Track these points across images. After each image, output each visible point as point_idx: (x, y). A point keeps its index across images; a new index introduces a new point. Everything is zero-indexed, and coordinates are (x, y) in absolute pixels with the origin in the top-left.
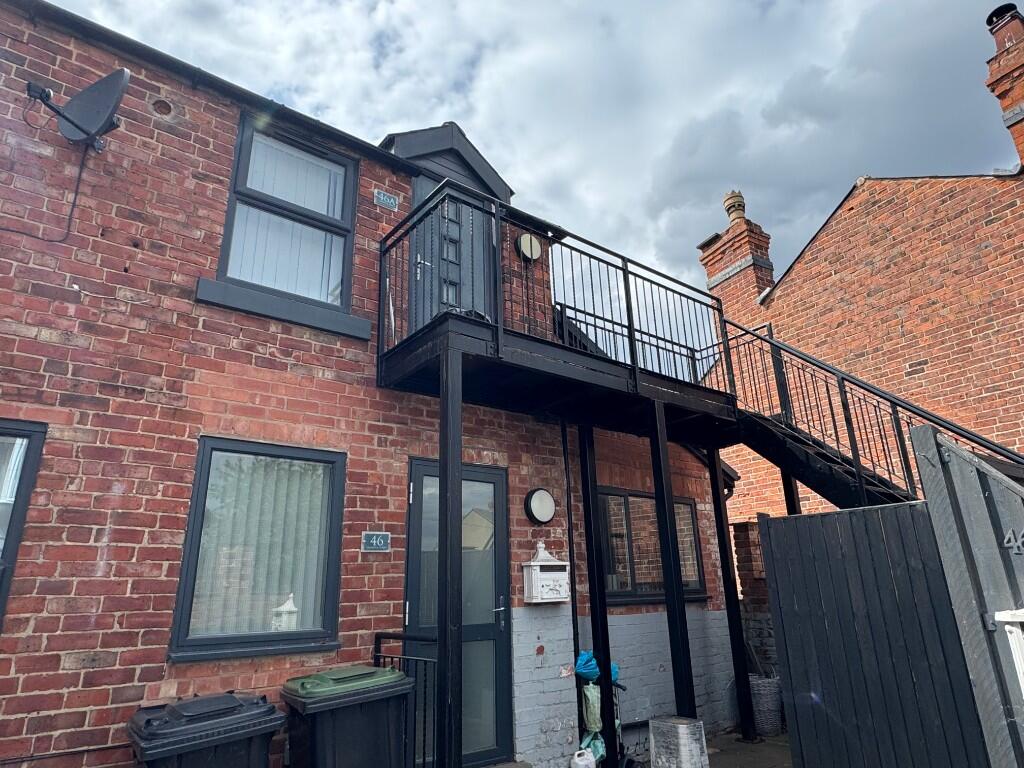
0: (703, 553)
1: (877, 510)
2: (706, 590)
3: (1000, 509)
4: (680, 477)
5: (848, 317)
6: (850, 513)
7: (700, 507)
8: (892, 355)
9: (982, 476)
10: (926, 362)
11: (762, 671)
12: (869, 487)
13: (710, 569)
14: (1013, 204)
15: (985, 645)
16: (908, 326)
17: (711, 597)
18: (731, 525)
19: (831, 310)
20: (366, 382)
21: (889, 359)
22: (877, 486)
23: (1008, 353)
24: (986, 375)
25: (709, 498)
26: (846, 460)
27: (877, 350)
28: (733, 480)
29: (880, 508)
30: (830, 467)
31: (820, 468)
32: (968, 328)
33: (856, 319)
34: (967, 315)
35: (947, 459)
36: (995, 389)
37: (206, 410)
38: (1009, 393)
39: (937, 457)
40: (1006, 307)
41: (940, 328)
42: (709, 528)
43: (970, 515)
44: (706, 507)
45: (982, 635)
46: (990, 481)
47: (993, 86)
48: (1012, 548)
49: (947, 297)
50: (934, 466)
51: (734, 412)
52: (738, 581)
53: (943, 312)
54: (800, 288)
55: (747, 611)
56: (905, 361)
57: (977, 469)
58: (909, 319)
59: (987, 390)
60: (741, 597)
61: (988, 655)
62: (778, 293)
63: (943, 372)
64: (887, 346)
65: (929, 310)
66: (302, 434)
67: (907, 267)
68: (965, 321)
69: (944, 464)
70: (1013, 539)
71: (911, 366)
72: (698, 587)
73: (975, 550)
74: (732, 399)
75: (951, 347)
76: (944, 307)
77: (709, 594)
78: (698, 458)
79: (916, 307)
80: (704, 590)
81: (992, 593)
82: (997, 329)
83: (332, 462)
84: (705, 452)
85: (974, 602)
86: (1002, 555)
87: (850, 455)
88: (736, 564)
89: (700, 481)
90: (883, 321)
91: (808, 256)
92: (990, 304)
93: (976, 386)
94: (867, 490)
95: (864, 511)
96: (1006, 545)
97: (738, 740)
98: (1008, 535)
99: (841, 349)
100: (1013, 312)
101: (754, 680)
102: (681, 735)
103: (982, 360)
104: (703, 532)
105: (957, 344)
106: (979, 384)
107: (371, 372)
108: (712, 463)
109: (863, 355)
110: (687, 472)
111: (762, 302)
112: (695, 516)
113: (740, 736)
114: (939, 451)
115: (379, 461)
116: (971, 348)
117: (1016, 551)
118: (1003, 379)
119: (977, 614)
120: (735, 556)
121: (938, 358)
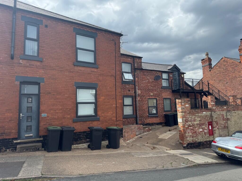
5: (220, 75)
14: (239, 66)
19: (218, 74)
20: (171, 92)
37: (163, 96)
41: (230, 79)
47: (239, 50)
54: (215, 70)
58: (227, 77)
62: (212, 70)
64: (224, 80)
66: (168, 97)
67: (227, 70)
68: (232, 78)
71: (226, 83)
76: (230, 76)
79: (228, 75)
83: (170, 99)
90: (224, 76)
91: (216, 66)
100: (237, 78)
103: (233, 83)
107: (171, 91)
109: (221, 80)
111: (210, 71)
115: (173, 98)
116: (232, 81)
121: (229, 82)
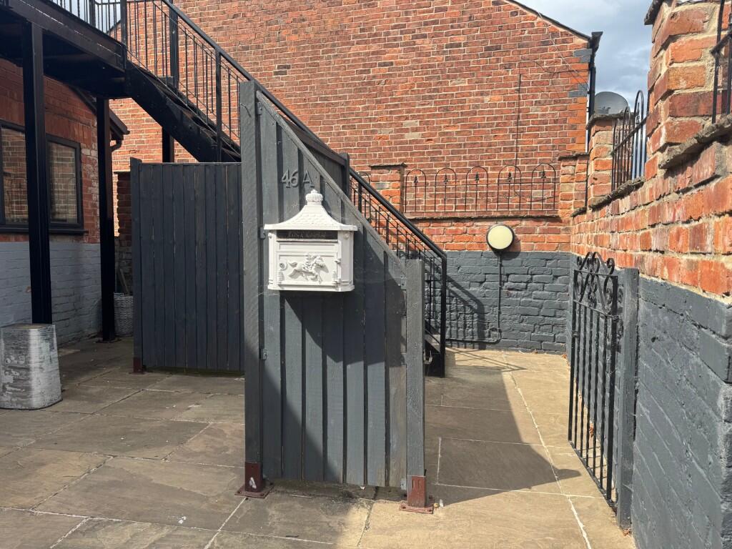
0: (84, 193)
1: (225, 166)
2: (83, 225)
3: (285, 155)
4: (66, 119)
5: (243, 11)
6: (206, 165)
7: (85, 152)
8: (268, 55)
9: (279, 128)
10: (288, 67)
11: (127, 291)
12: (224, 149)
13: (90, 208)
15: (257, 248)
16: (284, 33)
17: (87, 232)
18: (115, 173)
21: (266, 58)
22: (232, 150)
23: (338, 75)
24: (323, 87)
25: (95, 145)
26: (212, 125)
27: (258, 47)
28: (122, 133)
29: (229, 165)
30: (199, 129)
31: (191, 128)
32: (320, 47)
33: (249, 15)
34: (322, 36)
35: (260, 112)
36: (326, 99)
38: (332, 104)
39: (253, 110)
40: (345, 38)
41: (304, 42)
42: (91, 171)
43: (265, 158)
44: (91, 153)
45: (256, 241)
46: (283, 134)
48: (285, 183)
49: (313, 18)
50: (250, 116)
51: (123, 62)
52: (116, 220)
53: (309, 29)
55: (121, 246)
56: (276, 62)
57: (277, 123)
58: (285, 27)
59: (321, 99)
60: (117, 234)
61: (257, 254)
63: (298, 77)
64: (266, 46)
65: (299, 25)
68: (319, 41)
69: (257, 116)
70: (287, 178)
71: (279, 67)
72: (76, 222)
73: (264, 183)
74: (122, 49)
75: (306, 60)
76: (309, 26)
77: (86, 229)
78: (88, 105)
79: (291, 20)
80: (82, 226)
81: (268, 213)
82: (336, 54)
84: (95, 99)
85: (256, 219)
86: (279, 187)
87: (214, 120)
88: (116, 207)
89: (87, 128)
90: (268, 24)
92: (337, 32)
93: (315, 94)
94: (223, 151)
95: (216, 165)
96: (283, 181)
97: (99, 342)
98: (285, 174)
99: (232, 38)
100: (348, 43)
101: (119, 298)
102: (32, 337)
103: (322, 75)
104: (86, 175)
105: (311, 58)
106: (317, 93)
108: (101, 112)
109: (247, 48)
110: (74, 117)
112: (79, 160)
113: (101, 339)
114: (256, 105)
116: (318, 63)
117: (287, 185)
118: (331, 93)
119: (256, 227)
120: (116, 200)
121: (297, 66)
